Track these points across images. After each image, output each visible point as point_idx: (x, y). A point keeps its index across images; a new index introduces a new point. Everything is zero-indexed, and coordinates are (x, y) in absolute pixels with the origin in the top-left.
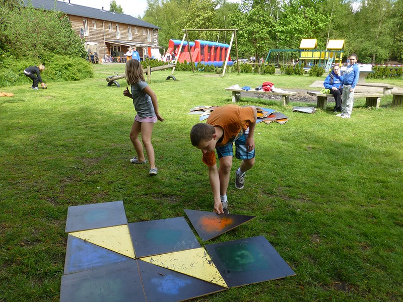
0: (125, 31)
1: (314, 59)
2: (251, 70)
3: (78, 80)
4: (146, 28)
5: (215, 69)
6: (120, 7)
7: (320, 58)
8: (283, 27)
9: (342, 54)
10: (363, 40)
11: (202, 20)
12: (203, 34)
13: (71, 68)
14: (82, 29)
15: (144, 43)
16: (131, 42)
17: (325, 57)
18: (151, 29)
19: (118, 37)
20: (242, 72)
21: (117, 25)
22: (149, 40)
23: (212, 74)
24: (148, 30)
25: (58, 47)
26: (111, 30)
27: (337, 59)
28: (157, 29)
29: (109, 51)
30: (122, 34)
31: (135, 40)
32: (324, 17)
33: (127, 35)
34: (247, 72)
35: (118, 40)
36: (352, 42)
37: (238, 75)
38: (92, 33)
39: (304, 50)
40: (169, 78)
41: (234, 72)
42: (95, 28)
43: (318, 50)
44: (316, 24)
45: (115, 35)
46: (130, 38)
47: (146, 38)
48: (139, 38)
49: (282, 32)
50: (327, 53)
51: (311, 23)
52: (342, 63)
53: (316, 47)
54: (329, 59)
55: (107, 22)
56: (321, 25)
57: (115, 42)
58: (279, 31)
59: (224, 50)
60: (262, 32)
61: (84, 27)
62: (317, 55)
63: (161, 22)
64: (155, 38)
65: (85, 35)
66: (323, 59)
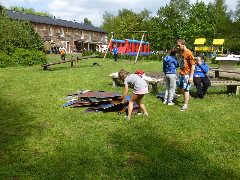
0: (87, 35)
1: (204, 51)
2: (157, 59)
3: (32, 65)
4: (100, 32)
5: (134, 58)
6: (90, 21)
7: (208, 51)
8: (184, 31)
9: (223, 48)
10: (237, 39)
11: (132, 27)
12: (134, 36)
13: (27, 57)
14: (59, 33)
15: (98, 41)
16: (90, 41)
17: (211, 50)
18: (104, 33)
19: (82, 38)
20: (151, 60)
21: (82, 31)
22: (102, 40)
23: (131, 61)
24: (102, 34)
25: (21, 43)
26: (78, 34)
27: (220, 51)
28: (107, 33)
29: (76, 46)
30: (85, 36)
31: (93, 39)
32: (210, 25)
33: (87, 37)
34: (154, 60)
35: (82, 39)
36: (230, 40)
37: (147, 62)
38: (65, 36)
39: (197, 45)
40: (94, 64)
41: (146, 59)
42: (68, 32)
43: (206, 46)
44: (206, 29)
45: (80, 37)
46: (90, 39)
47: (100, 38)
48: (96, 39)
49: (183, 34)
50: (213, 48)
51: (202, 28)
52: (223, 54)
53: (205, 43)
54: (214, 51)
55: (75, 29)
56: (208, 29)
57: (79, 41)
58: (181, 34)
59: (138, 45)
60: (170, 35)
61: (61, 32)
62: (205, 49)
63: (111, 29)
64: (106, 39)
65: (61, 37)
66: (210, 51)
